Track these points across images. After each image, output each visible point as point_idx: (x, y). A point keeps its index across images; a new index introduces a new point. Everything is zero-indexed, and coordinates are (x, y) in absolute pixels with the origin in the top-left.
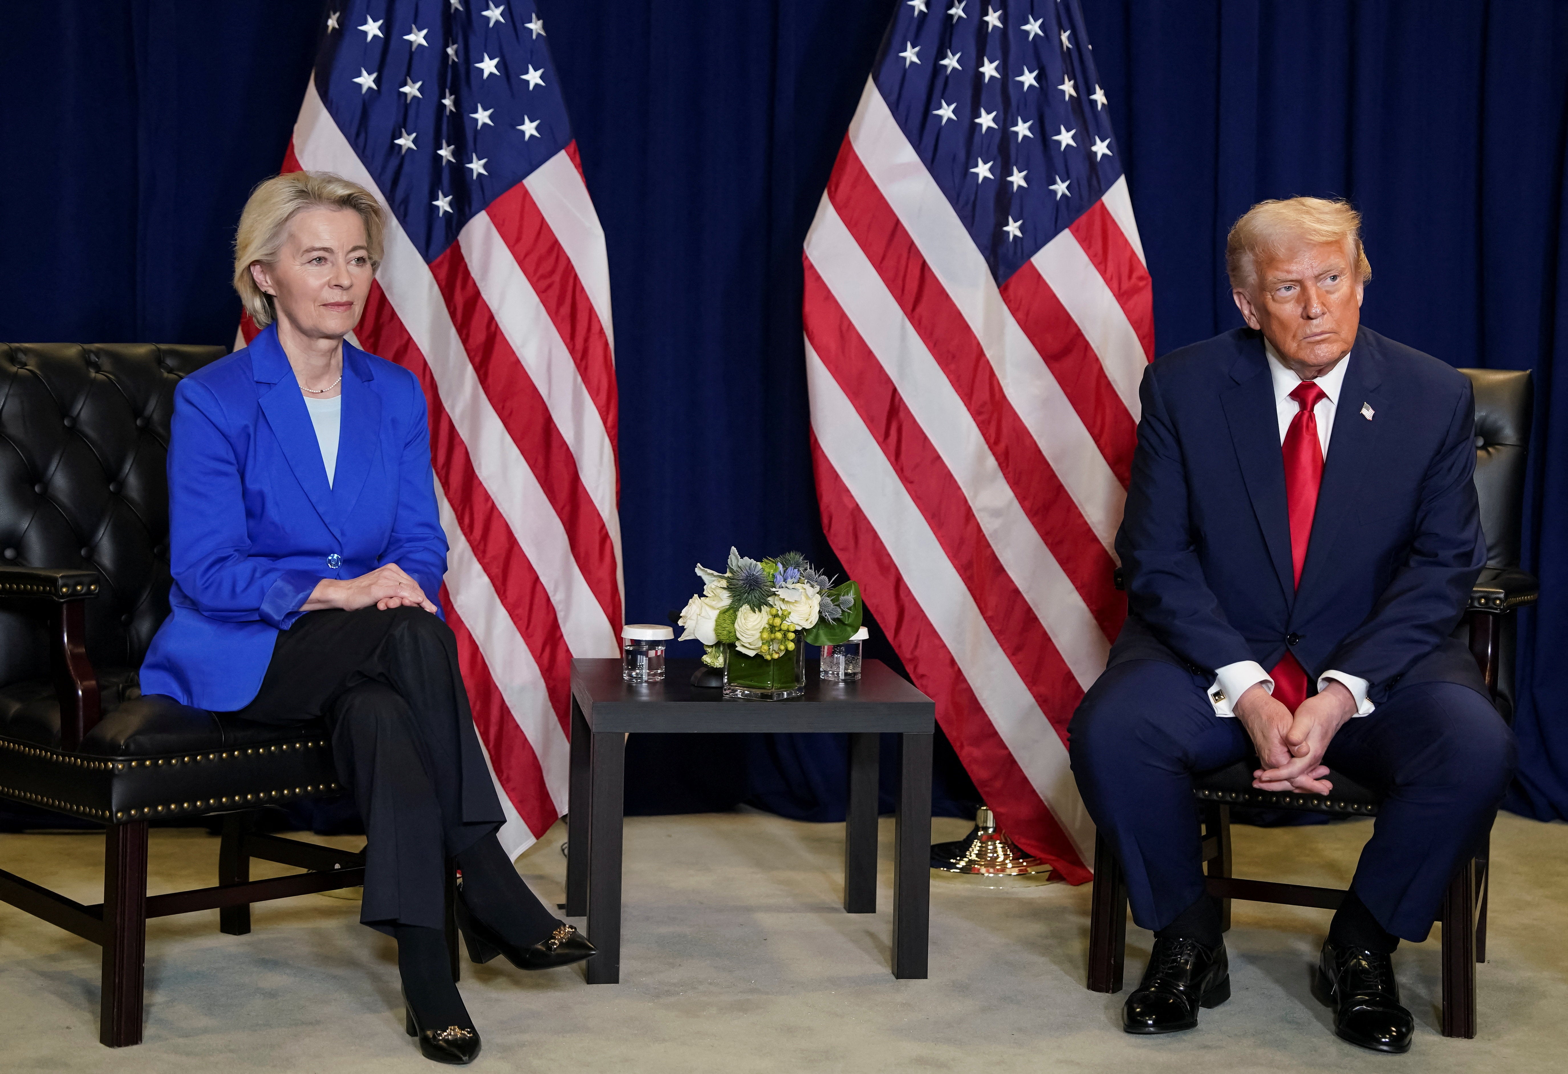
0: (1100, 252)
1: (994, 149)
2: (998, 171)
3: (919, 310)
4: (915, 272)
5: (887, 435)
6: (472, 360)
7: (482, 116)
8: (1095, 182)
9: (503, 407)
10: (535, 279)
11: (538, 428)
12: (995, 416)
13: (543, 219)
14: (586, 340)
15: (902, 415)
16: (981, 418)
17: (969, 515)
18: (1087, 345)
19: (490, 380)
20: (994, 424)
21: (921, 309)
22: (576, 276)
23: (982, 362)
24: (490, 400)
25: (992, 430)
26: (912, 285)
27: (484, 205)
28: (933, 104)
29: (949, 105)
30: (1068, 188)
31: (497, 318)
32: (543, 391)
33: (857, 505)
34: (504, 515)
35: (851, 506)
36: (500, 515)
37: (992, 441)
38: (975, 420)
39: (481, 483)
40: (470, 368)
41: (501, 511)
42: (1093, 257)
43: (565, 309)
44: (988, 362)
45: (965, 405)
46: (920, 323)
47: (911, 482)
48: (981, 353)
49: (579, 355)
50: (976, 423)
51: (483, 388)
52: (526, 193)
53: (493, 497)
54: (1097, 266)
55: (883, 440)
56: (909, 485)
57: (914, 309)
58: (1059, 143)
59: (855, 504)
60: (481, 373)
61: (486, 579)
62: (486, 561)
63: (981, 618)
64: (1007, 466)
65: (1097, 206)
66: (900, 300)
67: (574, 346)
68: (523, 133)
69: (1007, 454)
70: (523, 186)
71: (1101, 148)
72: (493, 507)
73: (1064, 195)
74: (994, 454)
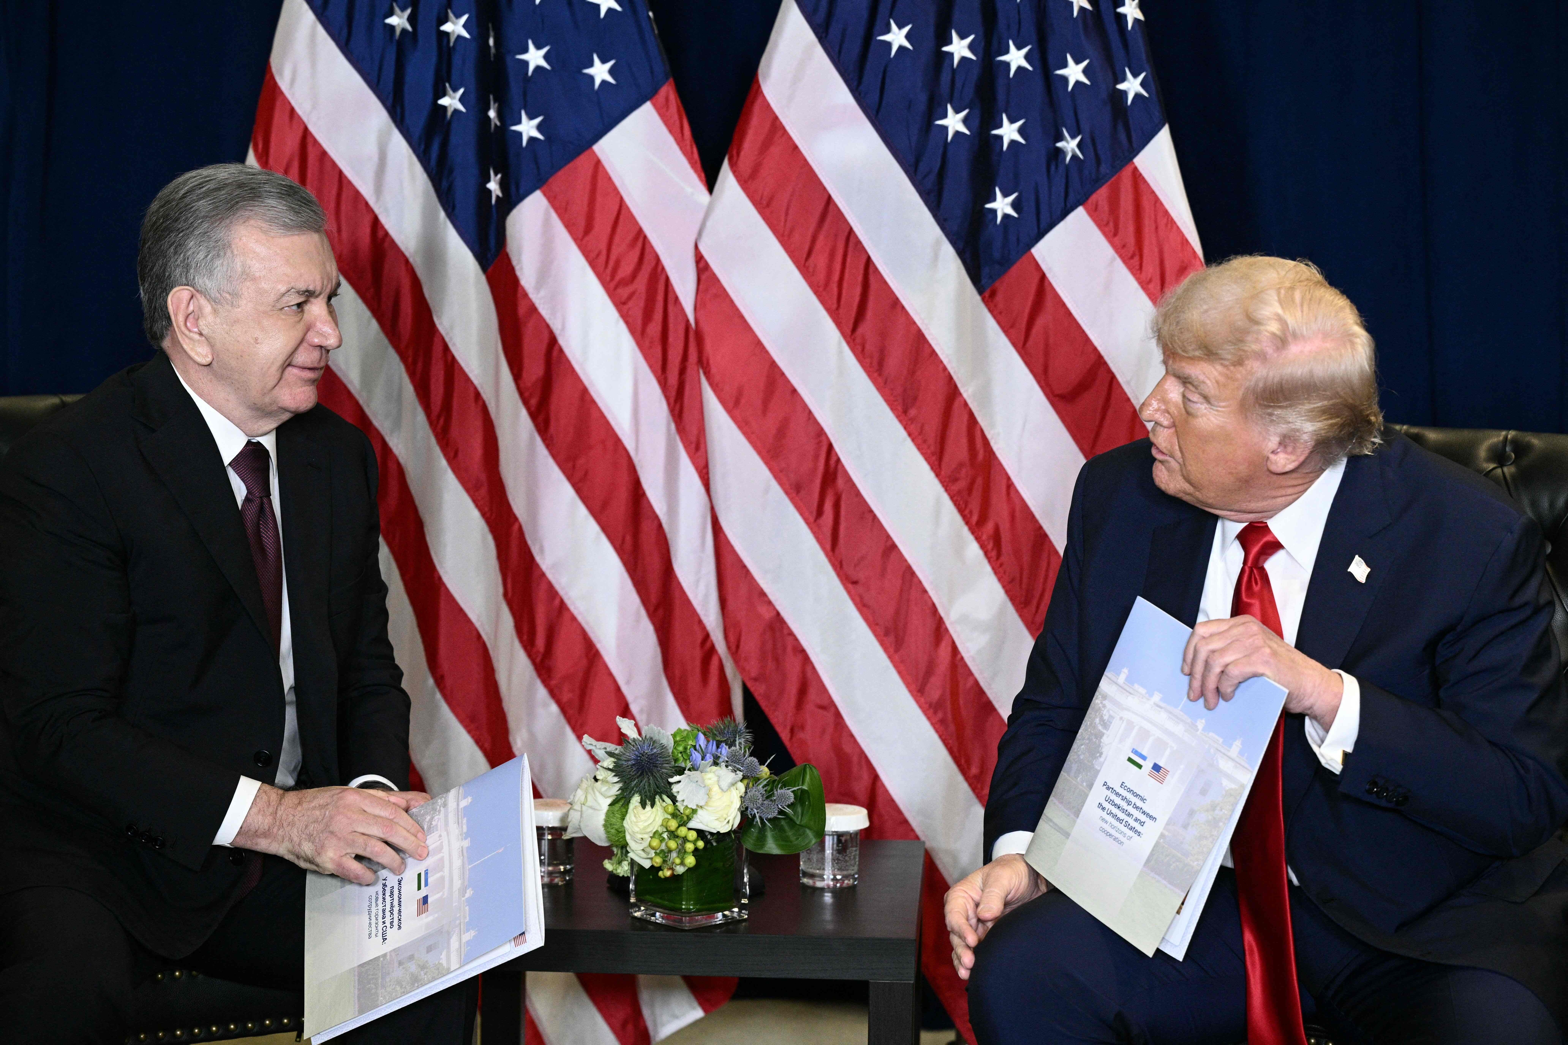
0: (1131, 240)
1: (969, 92)
2: (976, 122)
3: (860, 331)
4: (854, 276)
5: (820, 512)
6: (526, 402)
7: (535, 57)
8: (1123, 136)
9: (574, 467)
10: (612, 285)
11: (623, 495)
12: (979, 481)
13: (622, 200)
14: (682, 371)
15: (840, 482)
16: (955, 487)
17: (939, 629)
18: (1112, 379)
19: (552, 429)
20: (977, 493)
21: (866, 328)
22: (667, 279)
23: (957, 404)
24: (554, 456)
25: (975, 505)
26: (853, 294)
27: (539, 182)
28: (877, 27)
29: (900, 27)
30: (1079, 146)
31: (561, 341)
32: (629, 443)
33: (778, 614)
34: (580, 618)
35: (767, 615)
36: (574, 619)
37: (975, 518)
38: (946, 490)
39: (543, 575)
40: (524, 413)
41: (575, 612)
42: (1120, 249)
43: (654, 328)
44: (966, 404)
45: (932, 468)
46: (863, 350)
47: (855, 583)
48: (953, 392)
49: (673, 393)
50: (949, 494)
51: (544, 440)
52: (598, 163)
53: (562, 593)
54: (1127, 260)
55: (814, 519)
56: (850, 586)
57: (854, 330)
58: (1065, 80)
59: (775, 612)
60: (541, 418)
61: (554, 708)
62: (553, 682)
63: (960, 778)
64: (999, 555)
65: (1126, 172)
66: (835, 314)
67: (666, 379)
68: (591, 78)
69: (997, 537)
70: (594, 153)
71: (1132, 86)
72: (563, 606)
73: (1074, 157)
74: (978, 539)
